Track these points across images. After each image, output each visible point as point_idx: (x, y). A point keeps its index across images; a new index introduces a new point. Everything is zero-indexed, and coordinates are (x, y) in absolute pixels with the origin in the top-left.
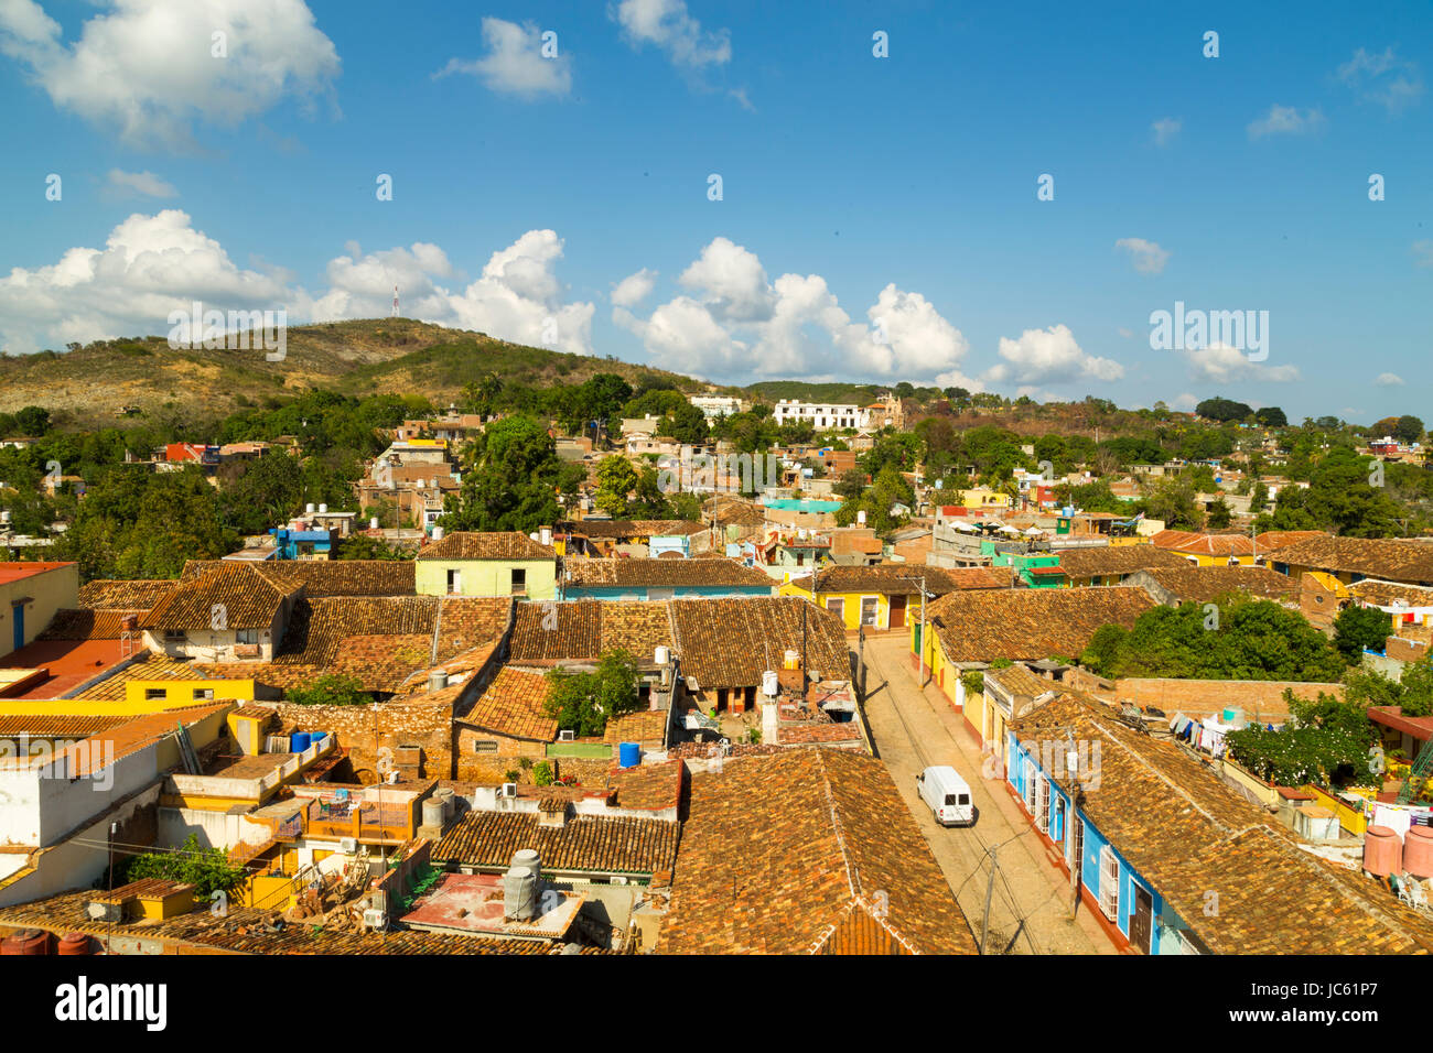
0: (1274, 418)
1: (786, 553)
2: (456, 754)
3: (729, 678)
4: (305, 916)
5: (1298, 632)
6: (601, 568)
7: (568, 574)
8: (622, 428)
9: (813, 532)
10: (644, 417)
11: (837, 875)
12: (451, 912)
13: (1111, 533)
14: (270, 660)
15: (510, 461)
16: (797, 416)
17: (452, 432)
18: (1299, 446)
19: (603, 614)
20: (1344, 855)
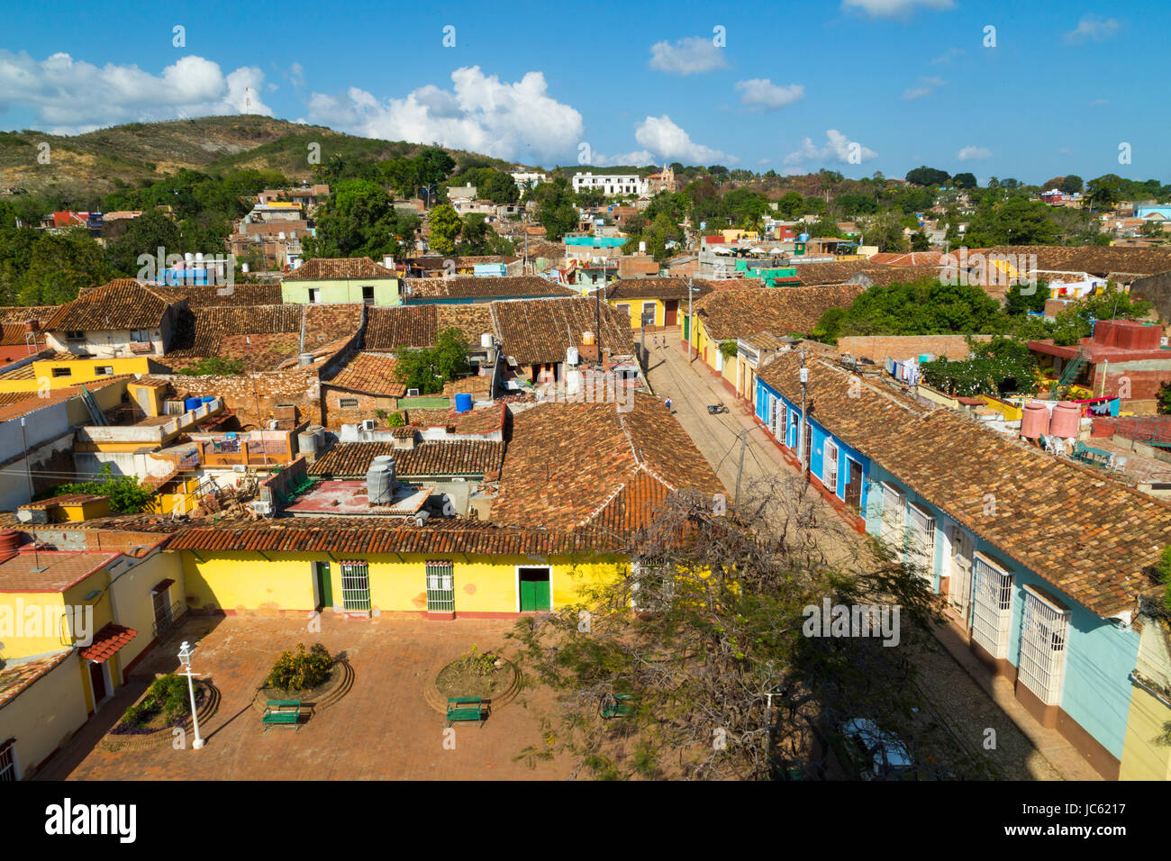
0: (967, 181)
1: (583, 275)
2: (325, 410)
3: (541, 357)
4: (207, 514)
5: (978, 299)
6: (435, 285)
7: (409, 288)
8: (448, 195)
9: (604, 259)
10: (466, 185)
11: (625, 455)
12: (326, 504)
13: (837, 253)
14: (163, 355)
15: (356, 215)
16: (591, 186)
17: (306, 199)
18: (985, 199)
19: (438, 315)
20: (1007, 427)
